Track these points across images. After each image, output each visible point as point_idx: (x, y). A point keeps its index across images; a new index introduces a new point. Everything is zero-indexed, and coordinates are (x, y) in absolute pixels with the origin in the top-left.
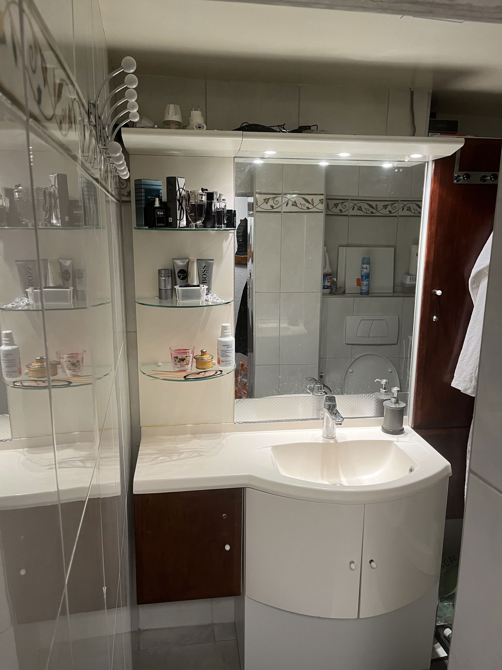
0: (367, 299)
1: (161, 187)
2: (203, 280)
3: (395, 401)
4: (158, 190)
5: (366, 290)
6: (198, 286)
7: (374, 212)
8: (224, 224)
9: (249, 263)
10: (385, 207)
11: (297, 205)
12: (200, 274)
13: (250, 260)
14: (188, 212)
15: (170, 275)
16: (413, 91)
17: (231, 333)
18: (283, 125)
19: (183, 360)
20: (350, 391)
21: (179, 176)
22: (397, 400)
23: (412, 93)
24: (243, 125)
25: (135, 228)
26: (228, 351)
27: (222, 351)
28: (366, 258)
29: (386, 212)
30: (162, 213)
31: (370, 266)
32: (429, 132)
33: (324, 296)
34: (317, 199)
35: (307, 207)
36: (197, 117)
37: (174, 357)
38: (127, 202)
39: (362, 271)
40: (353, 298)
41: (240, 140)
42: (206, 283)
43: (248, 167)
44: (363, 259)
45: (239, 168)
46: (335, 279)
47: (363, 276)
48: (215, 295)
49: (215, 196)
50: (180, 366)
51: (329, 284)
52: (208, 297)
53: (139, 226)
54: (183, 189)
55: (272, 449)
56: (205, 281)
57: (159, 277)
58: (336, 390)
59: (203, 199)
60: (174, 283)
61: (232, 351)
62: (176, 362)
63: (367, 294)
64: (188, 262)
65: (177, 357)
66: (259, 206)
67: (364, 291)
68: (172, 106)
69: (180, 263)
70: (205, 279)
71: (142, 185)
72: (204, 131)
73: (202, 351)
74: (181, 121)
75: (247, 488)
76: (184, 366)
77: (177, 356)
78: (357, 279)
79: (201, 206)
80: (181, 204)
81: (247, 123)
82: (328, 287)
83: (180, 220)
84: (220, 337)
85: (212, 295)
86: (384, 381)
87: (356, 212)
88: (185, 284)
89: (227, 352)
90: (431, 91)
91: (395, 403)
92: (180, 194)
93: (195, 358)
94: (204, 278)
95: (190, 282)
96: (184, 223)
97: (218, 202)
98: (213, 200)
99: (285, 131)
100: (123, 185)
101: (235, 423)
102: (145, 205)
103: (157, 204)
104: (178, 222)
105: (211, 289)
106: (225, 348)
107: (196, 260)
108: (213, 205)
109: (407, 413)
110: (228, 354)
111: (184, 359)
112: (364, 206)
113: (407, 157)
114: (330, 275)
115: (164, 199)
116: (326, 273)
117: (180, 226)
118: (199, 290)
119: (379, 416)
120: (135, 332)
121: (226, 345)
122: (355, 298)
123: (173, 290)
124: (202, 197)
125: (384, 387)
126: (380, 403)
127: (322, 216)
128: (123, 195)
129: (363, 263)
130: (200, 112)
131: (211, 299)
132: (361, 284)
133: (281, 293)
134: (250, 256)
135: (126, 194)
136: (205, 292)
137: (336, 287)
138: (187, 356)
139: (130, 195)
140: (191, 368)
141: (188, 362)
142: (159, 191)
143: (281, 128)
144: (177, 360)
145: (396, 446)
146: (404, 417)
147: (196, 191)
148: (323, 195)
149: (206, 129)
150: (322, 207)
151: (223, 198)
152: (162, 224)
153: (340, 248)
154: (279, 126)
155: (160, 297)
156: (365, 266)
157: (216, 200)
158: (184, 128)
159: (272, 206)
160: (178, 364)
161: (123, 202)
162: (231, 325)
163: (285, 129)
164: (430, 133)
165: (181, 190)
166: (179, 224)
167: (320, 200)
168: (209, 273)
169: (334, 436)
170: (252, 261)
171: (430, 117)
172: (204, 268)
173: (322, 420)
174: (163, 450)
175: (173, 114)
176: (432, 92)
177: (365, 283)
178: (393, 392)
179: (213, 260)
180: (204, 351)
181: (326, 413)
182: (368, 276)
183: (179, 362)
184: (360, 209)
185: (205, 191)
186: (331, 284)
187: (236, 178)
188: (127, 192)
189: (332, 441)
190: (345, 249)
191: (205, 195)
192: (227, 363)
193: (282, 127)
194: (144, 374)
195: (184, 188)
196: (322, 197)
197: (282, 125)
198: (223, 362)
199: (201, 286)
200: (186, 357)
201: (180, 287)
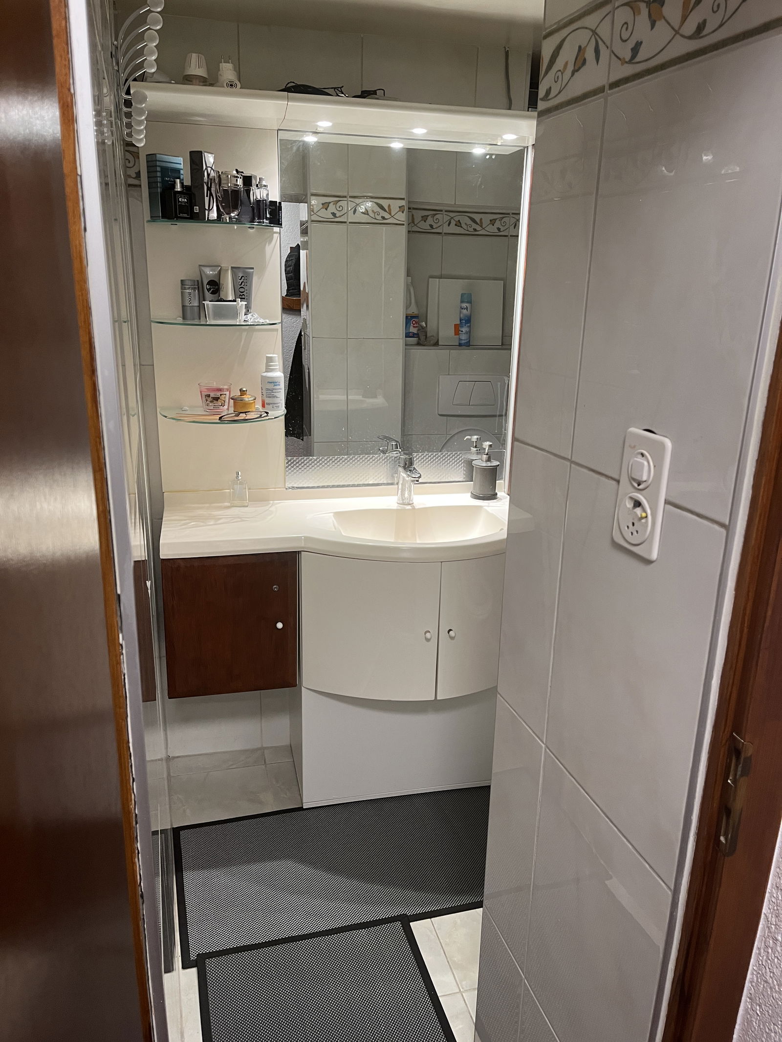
0: (466, 352)
1: (181, 167)
2: (240, 295)
3: (487, 459)
4: (178, 171)
5: (466, 340)
6: (235, 301)
7: (478, 229)
8: (267, 218)
9: (304, 310)
10: (493, 222)
11: (369, 213)
12: (235, 288)
13: (305, 306)
14: (219, 201)
15: (196, 286)
16: (508, 51)
17: (278, 367)
18: (341, 88)
19: (217, 399)
20: (432, 448)
21: (206, 151)
22: (489, 457)
23: (507, 53)
24: (288, 86)
25: (148, 221)
26: (276, 389)
27: (268, 389)
28: (465, 294)
29: (493, 229)
30: (186, 200)
31: (471, 305)
32: (528, 108)
33: (408, 347)
34: (396, 205)
35: (382, 217)
36: (227, 71)
37: (205, 396)
38: (135, 186)
39: (460, 312)
40: (448, 351)
41: (285, 104)
42: (244, 298)
43: (296, 144)
44: (462, 295)
45: (285, 146)
46: (424, 324)
47: (463, 320)
48: (256, 316)
49: (253, 181)
50: (214, 408)
51: (415, 331)
52: (247, 318)
53: (153, 218)
54: (211, 168)
55: (334, 516)
56: (243, 296)
57: (182, 289)
58: (415, 446)
59: (238, 183)
60: (202, 299)
61: (280, 391)
62: (208, 402)
63: (468, 345)
64: (220, 272)
65: (209, 396)
66: (315, 214)
67: (463, 342)
68: (194, 55)
69: (209, 272)
70: (243, 292)
71: (157, 162)
72: (238, 89)
73: (241, 390)
74: (205, 75)
75: (302, 552)
76: (218, 408)
77: (209, 393)
78: (455, 325)
79: (236, 193)
80: (209, 189)
81: (294, 83)
82: (414, 335)
83: (209, 210)
84: (264, 372)
85: (252, 315)
86: (475, 438)
87: (453, 229)
88: (216, 299)
89: (274, 391)
90: (531, 53)
91: (486, 461)
92: (208, 175)
93: (232, 399)
94: (241, 292)
95: (222, 296)
96: (214, 215)
97: (258, 188)
98: (252, 186)
99: (343, 95)
100: (129, 162)
101: (286, 489)
102: (161, 190)
103: (178, 188)
104: (207, 212)
105: (250, 308)
106: (271, 386)
107: (230, 268)
108: (251, 193)
109: (502, 477)
110: (275, 394)
111: (219, 398)
112: (465, 220)
113: (499, 138)
114: (416, 317)
115: (188, 182)
116: (411, 314)
117: (209, 219)
118: (236, 306)
119: (468, 480)
120: (152, 365)
121: (273, 382)
122: (451, 351)
123: (201, 307)
124: (237, 180)
125: (475, 445)
126: (469, 464)
127: (403, 230)
128: (130, 176)
129: (462, 302)
130: (231, 64)
131: (252, 319)
132: (460, 332)
133: (348, 340)
134: (305, 299)
135: (134, 176)
136: (244, 311)
137: (426, 336)
138: (222, 393)
139: (140, 177)
140: (227, 409)
141: (223, 402)
142: (180, 172)
143: (338, 92)
144: (210, 399)
145: (487, 512)
146: (497, 481)
147: (229, 172)
148: (403, 199)
149: (240, 88)
150: (402, 217)
151: (264, 183)
152: (185, 215)
153: (430, 279)
154: (334, 88)
155: (184, 318)
156: (464, 305)
157: (255, 187)
158: (211, 85)
159: (333, 213)
160: (210, 404)
161: (130, 185)
162: (278, 356)
163: (343, 93)
164: (530, 109)
165: (209, 169)
166: (208, 215)
167: (400, 207)
168: (248, 285)
169: (411, 502)
170: (307, 306)
171: (531, 88)
172: (241, 279)
173: (397, 486)
174: (195, 517)
175: (196, 68)
176: (533, 54)
177: (464, 329)
178: (484, 447)
179: (253, 268)
180: (244, 389)
181: (401, 473)
182: (467, 320)
183: (211, 402)
184: (458, 224)
185: (241, 174)
186: (418, 330)
187: (281, 159)
188: (135, 173)
189: (409, 507)
190: (438, 281)
191: (241, 177)
192: (275, 406)
193: (339, 89)
194: (166, 417)
195: (213, 168)
196: (403, 203)
197: (338, 88)
198: (269, 404)
199: (238, 301)
200: (221, 395)
201: (210, 301)
